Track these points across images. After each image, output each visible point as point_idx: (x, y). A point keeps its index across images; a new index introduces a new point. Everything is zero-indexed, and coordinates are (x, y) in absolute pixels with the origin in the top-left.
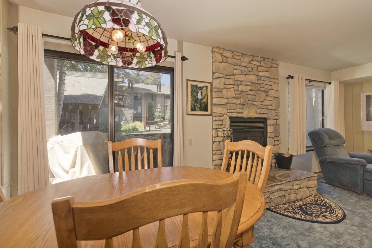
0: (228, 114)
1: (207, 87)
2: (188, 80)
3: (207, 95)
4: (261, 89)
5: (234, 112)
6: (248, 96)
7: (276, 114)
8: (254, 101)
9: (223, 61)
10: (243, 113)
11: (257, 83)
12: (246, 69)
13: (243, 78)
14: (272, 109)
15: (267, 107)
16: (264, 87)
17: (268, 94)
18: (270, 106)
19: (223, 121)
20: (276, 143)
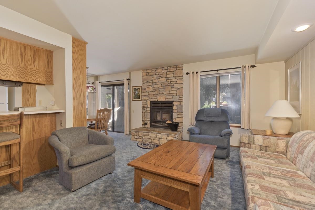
0: (149, 99)
1: (140, 88)
2: (133, 87)
3: (140, 92)
4: (169, 84)
5: (152, 99)
6: (160, 90)
7: (180, 98)
8: (164, 92)
9: (147, 75)
10: (157, 99)
11: (166, 82)
12: (159, 76)
13: (156, 81)
14: (176, 96)
15: (172, 94)
16: (171, 83)
17: (173, 87)
18: (175, 94)
19: (146, 103)
20: (179, 116)
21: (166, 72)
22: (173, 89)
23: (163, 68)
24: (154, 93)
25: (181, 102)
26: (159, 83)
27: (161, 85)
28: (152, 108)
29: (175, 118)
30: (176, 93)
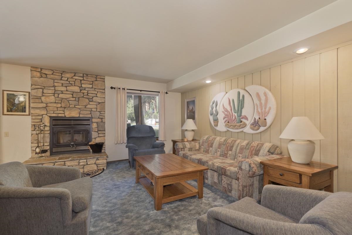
0: (48, 114)
2: (4, 91)
4: (84, 96)
5: (54, 113)
6: (70, 102)
7: (101, 115)
8: (77, 105)
9: (41, 77)
10: (64, 113)
11: (80, 92)
12: (68, 82)
13: (63, 89)
14: (96, 111)
15: (91, 109)
16: (87, 95)
17: (92, 100)
18: (94, 109)
19: (41, 119)
20: (100, 135)
21: (81, 80)
22: (90, 103)
23: (75, 73)
24: (59, 105)
25: (102, 119)
26: (68, 93)
27: (71, 95)
28: (54, 126)
29: (95, 138)
30: (97, 108)
